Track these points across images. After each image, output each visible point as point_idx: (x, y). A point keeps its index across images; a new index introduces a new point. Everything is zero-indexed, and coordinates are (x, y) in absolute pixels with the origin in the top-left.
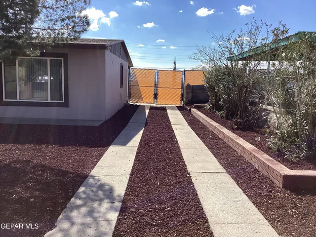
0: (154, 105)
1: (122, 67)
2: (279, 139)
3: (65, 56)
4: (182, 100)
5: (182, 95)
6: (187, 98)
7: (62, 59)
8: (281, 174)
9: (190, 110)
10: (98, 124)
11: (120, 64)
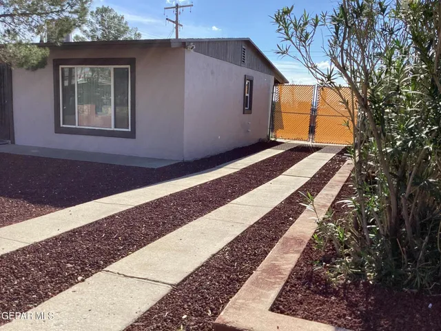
0: (310, 143)
1: (249, 83)
3: (132, 62)
7: (129, 66)
10: (159, 165)
11: (243, 77)
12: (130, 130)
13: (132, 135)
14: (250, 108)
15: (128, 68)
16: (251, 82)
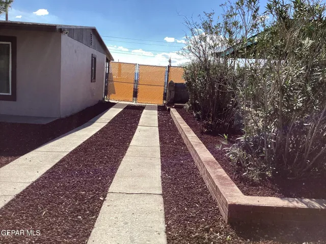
0: (134, 103)
1: (94, 60)
2: (244, 149)
3: (13, 40)
4: (164, 99)
5: (165, 94)
6: (169, 97)
7: (10, 43)
8: (227, 202)
9: (169, 110)
10: (45, 122)
11: (91, 55)
12: (10, 94)
13: (13, 98)
14: (95, 78)
15: (9, 45)
16: (95, 59)
